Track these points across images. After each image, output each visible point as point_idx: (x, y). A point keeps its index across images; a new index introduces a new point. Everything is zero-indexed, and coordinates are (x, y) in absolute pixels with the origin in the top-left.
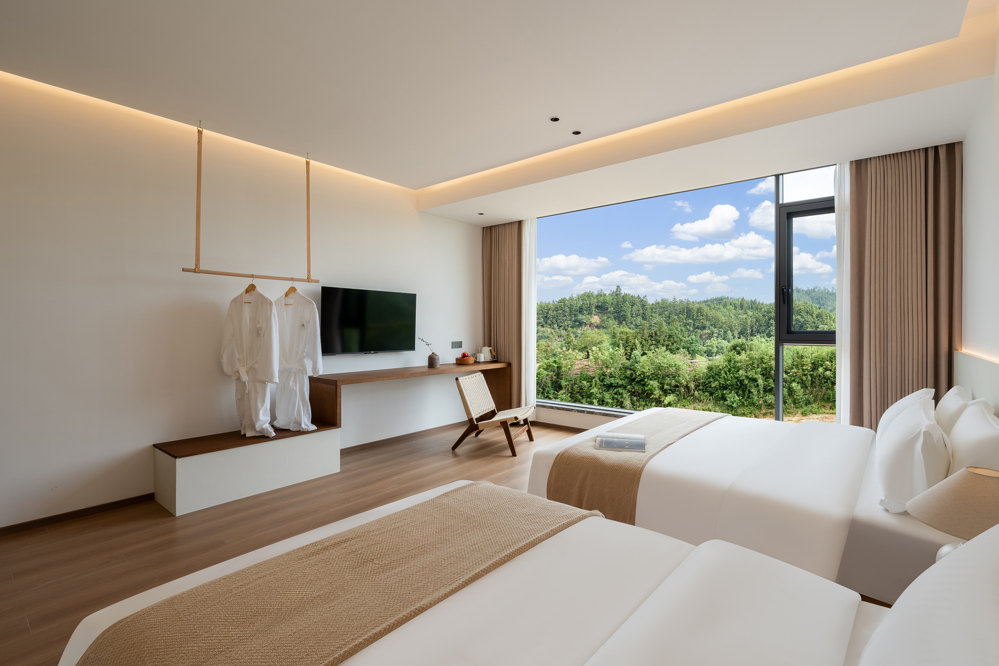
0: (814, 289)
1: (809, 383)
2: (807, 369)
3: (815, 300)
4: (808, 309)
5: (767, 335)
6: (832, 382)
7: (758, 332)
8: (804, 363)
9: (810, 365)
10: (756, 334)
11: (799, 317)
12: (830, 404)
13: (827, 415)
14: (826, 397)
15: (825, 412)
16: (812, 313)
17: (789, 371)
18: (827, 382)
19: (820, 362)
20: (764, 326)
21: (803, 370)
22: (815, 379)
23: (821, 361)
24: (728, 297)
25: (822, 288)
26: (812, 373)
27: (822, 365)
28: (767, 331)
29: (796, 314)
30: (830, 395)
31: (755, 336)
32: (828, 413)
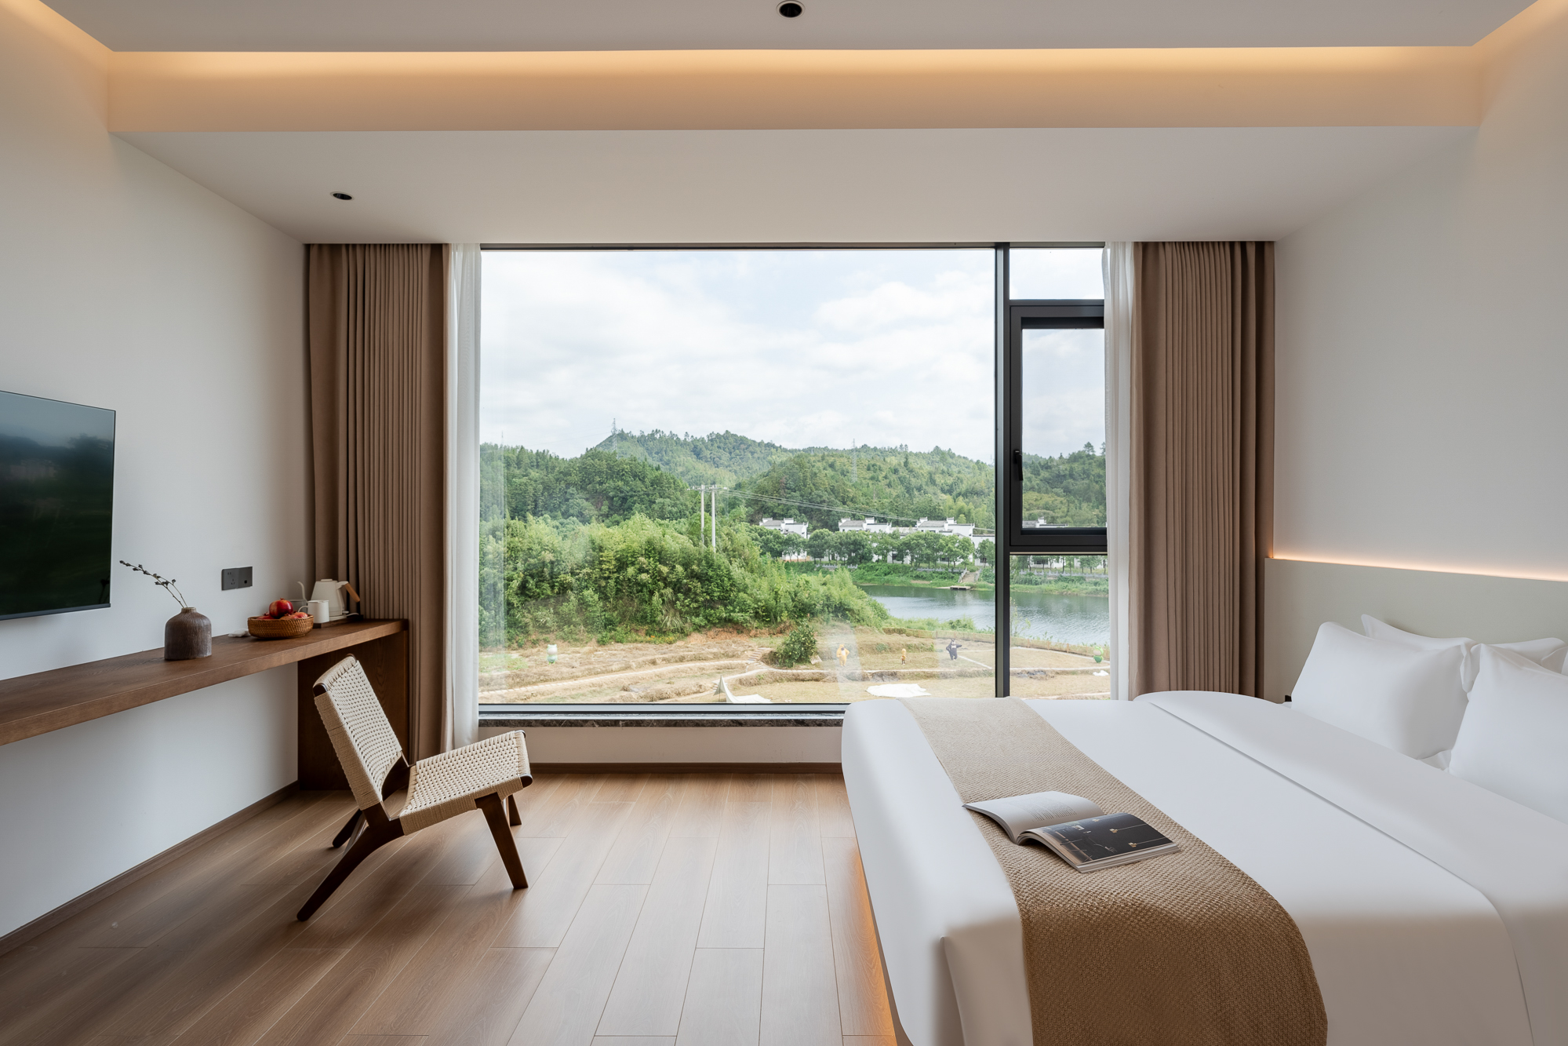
0: (652, 435)
1: (611, 593)
2: (608, 569)
3: (654, 455)
4: (637, 470)
5: (563, 514)
6: (650, 591)
7: (546, 509)
8: (604, 559)
9: (614, 562)
10: (543, 512)
11: (620, 483)
12: (646, 627)
13: (639, 645)
14: (639, 615)
15: (636, 640)
16: (644, 478)
17: (578, 571)
18: (641, 591)
19: (630, 559)
20: (559, 498)
21: (601, 570)
22: (622, 585)
23: (632, 556)
24: (496, 445)
25: (667, 434)
26: (616, 575)
27: (633, 564)
28: (564, 508)
29: (616, 477)
30: (646, 613)
31: (542, 515)
32: (642, 642)
